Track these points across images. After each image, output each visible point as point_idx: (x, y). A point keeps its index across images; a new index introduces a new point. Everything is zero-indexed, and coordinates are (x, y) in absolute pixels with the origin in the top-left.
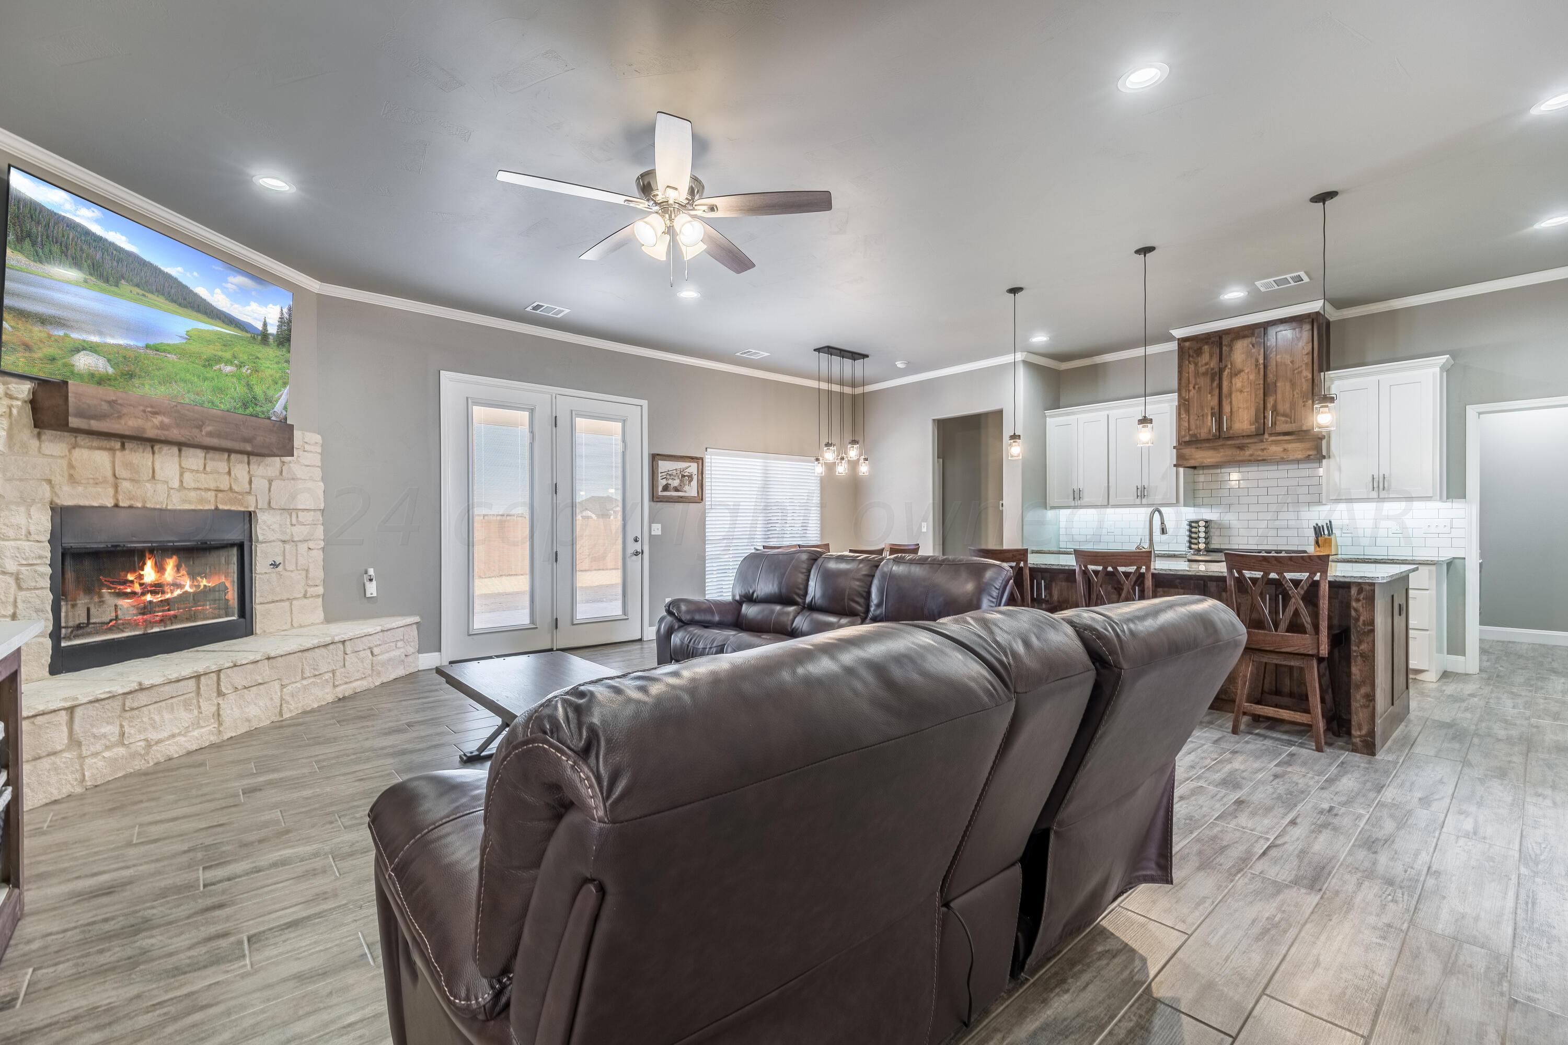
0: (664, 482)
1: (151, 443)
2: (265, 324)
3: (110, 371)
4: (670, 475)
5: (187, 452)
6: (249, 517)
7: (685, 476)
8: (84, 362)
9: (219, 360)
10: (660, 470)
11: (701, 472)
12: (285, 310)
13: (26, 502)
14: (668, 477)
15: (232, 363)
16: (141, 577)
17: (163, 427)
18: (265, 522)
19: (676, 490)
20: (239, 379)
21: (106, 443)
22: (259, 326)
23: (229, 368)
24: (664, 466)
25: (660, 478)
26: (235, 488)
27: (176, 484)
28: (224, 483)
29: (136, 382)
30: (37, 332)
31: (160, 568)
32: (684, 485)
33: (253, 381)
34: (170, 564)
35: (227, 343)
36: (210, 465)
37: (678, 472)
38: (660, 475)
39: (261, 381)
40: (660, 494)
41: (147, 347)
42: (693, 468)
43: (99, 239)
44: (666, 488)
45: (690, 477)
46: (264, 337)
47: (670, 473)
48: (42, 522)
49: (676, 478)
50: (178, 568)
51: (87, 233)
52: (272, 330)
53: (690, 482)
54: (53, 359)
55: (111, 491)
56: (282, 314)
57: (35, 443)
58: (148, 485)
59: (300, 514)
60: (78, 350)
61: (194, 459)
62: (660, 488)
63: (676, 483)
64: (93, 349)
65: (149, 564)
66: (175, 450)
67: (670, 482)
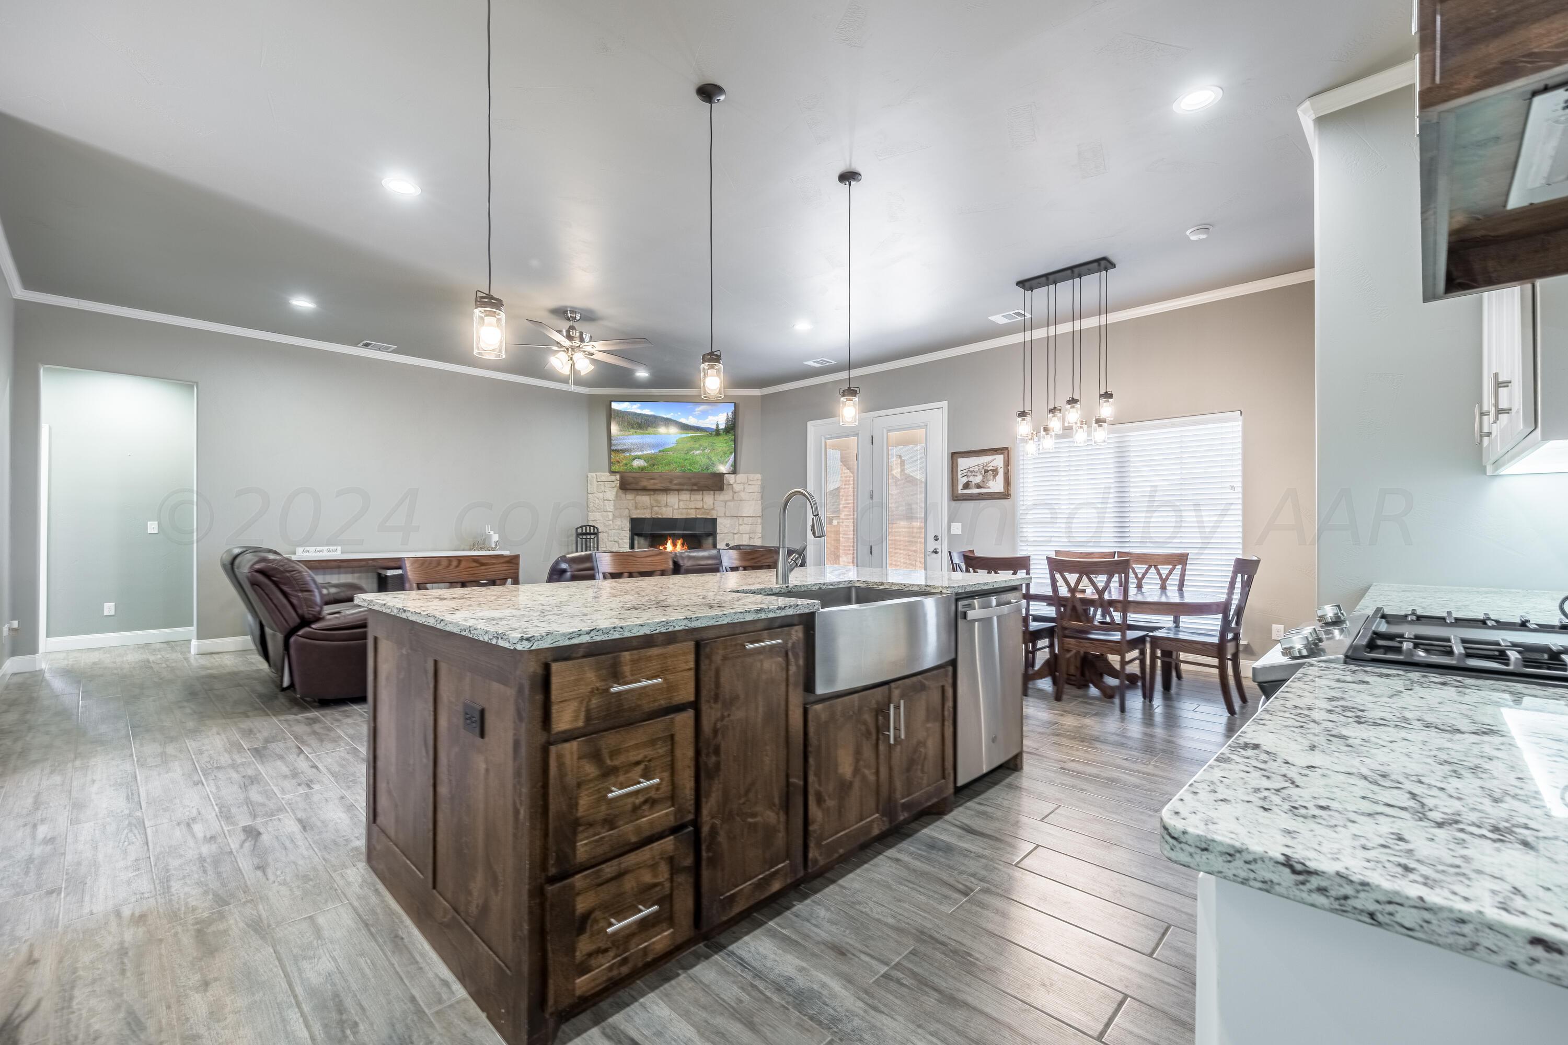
0: (965, 480)
1: (666, 490)
2: (717, 425)
3: (646, 464)
4: (971, 472)
5: (681, 492)
6: (714, 521)
7: (988, 471)
8: (636, 463)
9: (693, 449)
10: (959, 469)
11: (1007, 463)
12: (730, 414)
13: (621, 516)
14: (969, 474)
15: (699, 449)
16: (665, 548)
17: (655, 484)
18: (721, 524)
19: (978, 486)
20: (704, 456)
21: (648, 493)
22: (714, 427)
23: (697, 452)
24: (964, 463)
25: (959, 476)
26: (705, 507)
27: (676, 507)
28: (700, 505)
29: (656, 467)
30: (622, 456)
31: (675, 545)
32: (988, 480)
33: (712, 455)
34: (679, 543)
35: (695, 439)
36: (693, 497)
37: (981, 467)
38: (960, 473)
39: (716, 454)
40: (960, 492)
41: (660, 452)
42: (998, 461)
43: (640, 415)
44: (967, 486)
45: (995, 472)
46: (717, 432)
47: (971, 469)
48: (627, 525)
49: (978, 474)
50: (683, 545)
51: (635, 414)
52: (722, 426)
53: (994, 476)
54: (626, 464)
55: (649, 511)
56: (728, 416)
57: (623, 496)
58: (664, 509)
59: (745, 519)
60: (634, 459)
61: (685, 496)
62: (960, 487)
63: (978, 479)
64: (639, 457)
65: (669, 542)
66: (676, 492)
67: (971, 479)
